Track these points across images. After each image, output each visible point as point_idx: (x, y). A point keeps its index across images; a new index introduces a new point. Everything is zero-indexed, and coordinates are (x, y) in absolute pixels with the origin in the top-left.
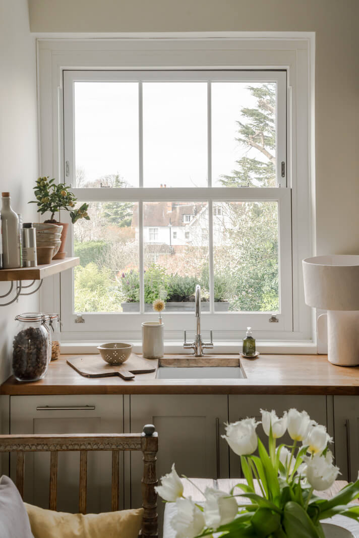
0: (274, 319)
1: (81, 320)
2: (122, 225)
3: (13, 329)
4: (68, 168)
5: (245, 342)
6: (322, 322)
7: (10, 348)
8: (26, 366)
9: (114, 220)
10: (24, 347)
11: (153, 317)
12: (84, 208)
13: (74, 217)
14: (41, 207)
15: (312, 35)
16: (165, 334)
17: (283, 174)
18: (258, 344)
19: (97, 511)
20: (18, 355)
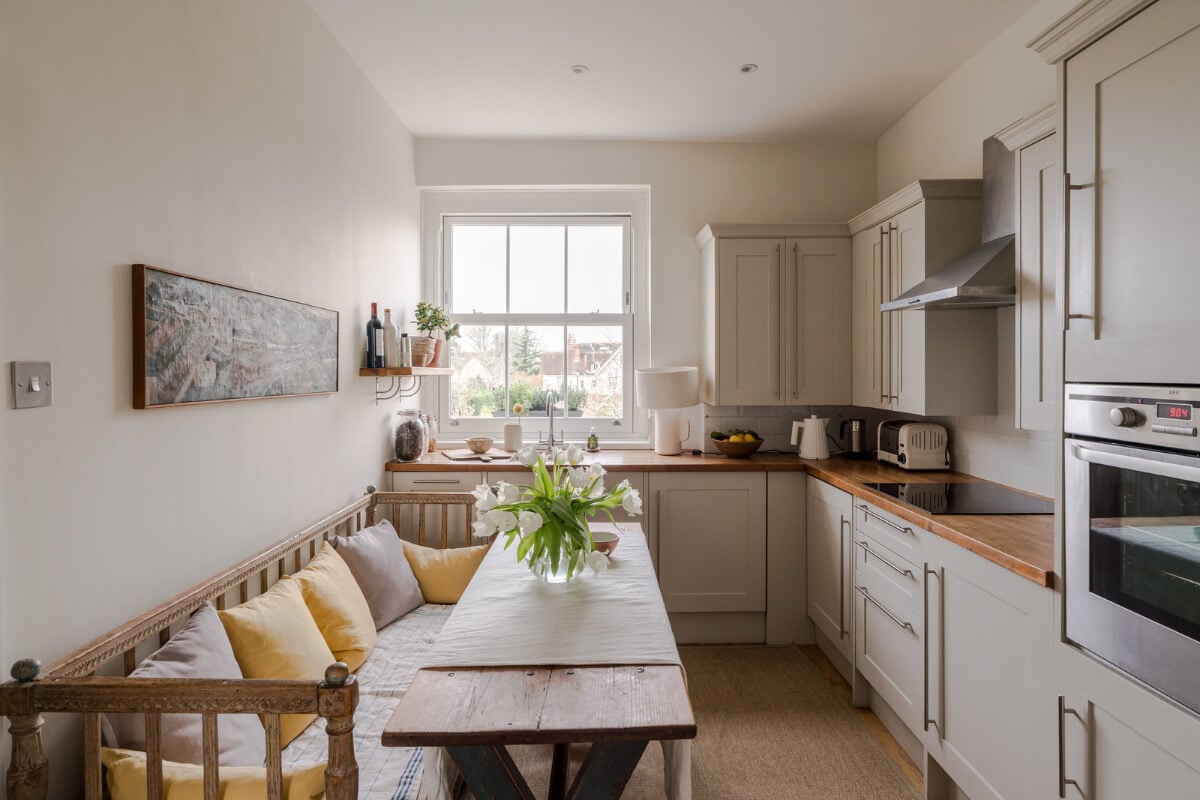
0: (617, 423)
1: (456, 423)
2: (531, 374)
3: (397, 422)
4: (446, 297)
5: (589, 439)
6: (651, 421)
7: (394, 437)
8: (406, 450)
9: (522, 369)
10: (405, 435)
11: (514, 421)
12: (456, 328)
13: (448, 335)
14: (420, 326)
15: (649, 186)
16: (524, 435)
17: (627, 302)
18: (599, 442)
19: (453, 547)
20: (399, 442)
